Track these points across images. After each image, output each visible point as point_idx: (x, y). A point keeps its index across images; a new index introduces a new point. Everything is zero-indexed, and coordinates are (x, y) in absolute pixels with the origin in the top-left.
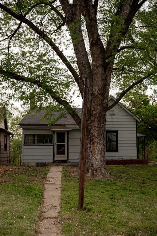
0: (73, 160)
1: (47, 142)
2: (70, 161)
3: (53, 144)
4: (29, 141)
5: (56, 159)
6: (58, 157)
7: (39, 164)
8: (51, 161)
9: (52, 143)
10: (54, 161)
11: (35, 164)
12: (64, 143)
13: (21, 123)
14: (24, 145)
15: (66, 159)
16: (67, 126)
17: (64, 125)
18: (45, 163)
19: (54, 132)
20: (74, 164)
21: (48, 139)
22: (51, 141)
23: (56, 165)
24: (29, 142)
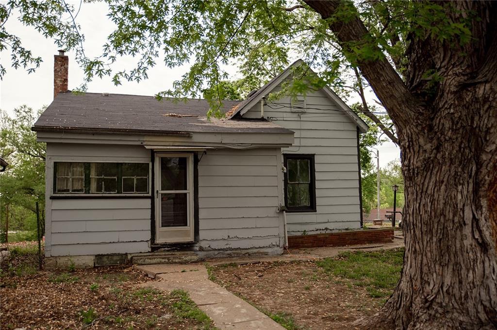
0: (213, 240)
1: (129, 188)
2: (204, 244)
3: (150, 194)
4: (70, 184)
5: (159, 240)
6: (167, 235)
7: (105, 259)
8: (146, 247)
9: (147, 191)
10: (155, 248)
11: (93, 258)
12: (186, 189)
13: (42, 124)
14: (52, 198)
15: (191, 239)
16: (196, 138)
17: (187, 135)
18: (126, 254)
19: (153, 153)
20: (216, 252)
21: (135, 178)
22: (142, 186)
23: (163, 260)
24: (70, 187)
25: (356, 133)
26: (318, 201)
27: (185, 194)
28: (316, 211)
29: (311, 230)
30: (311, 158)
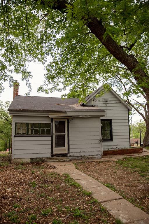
0: (75, 153)
1: (43, 132)
2: (71, 154)
3: (51, 135)
4: (21, 131)
5: (54, 153)
6: (58, 151)
7: (34, 160)
8: (49, 155)
10: (53, 156)
11: (30, 159)
12: (64, 133)
13: (11, 108)
14: (15, 136)
15: (66, 152)
16: (68, 113)
17: (65, 112)
18: (42, 158)
19: (52, 119)
20: (76, 157)
21: (45, 128)
22: (48, 132)
23: (56, 160)
24: (21, 132)
25: (127, 111)
26: (114, 137)
27: (64, 135)
28: (113, 141)
29: (111, 148)
30: (110, 121)
